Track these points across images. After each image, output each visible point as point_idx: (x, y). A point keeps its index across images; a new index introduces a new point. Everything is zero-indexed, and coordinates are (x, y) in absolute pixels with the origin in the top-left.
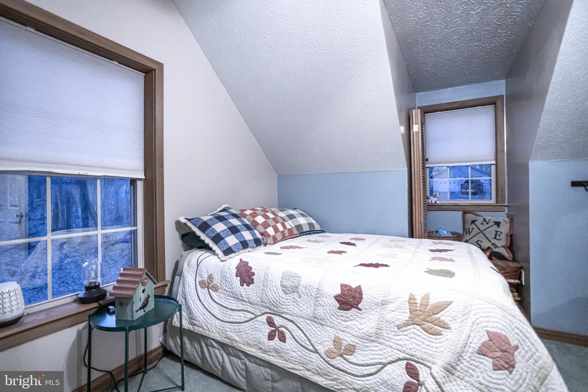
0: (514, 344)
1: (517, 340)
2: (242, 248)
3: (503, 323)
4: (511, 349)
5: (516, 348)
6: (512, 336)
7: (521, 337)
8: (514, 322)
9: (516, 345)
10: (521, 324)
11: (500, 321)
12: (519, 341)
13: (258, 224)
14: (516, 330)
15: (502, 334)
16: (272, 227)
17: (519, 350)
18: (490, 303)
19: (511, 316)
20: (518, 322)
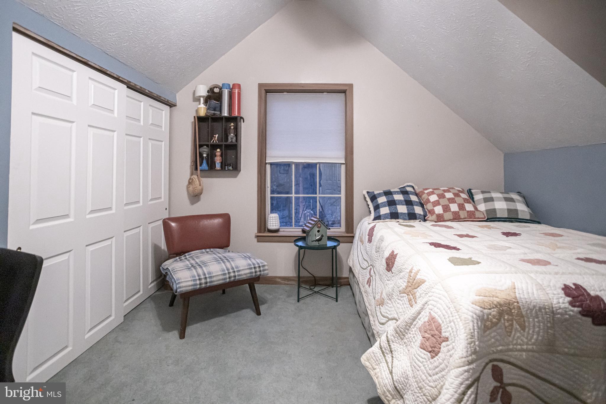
0: (445, 335)
1: (449, 333)
2: (390, 217)
3: (444, 312)
4: (440, 337)
5: (446, 339)
6: (446, 326)
7: (453, 332)
8: (454, 315)
9: (447, 336)
10: (459, 320)
11: (442, 309)
12: (450, 334)
13: (430, 202)
14: (452, 323)
15: (438, 321)
16: (442, 206)
17: (448, 343)
18: (445, 291)
19: (454, 309)
20: (457, 317)
